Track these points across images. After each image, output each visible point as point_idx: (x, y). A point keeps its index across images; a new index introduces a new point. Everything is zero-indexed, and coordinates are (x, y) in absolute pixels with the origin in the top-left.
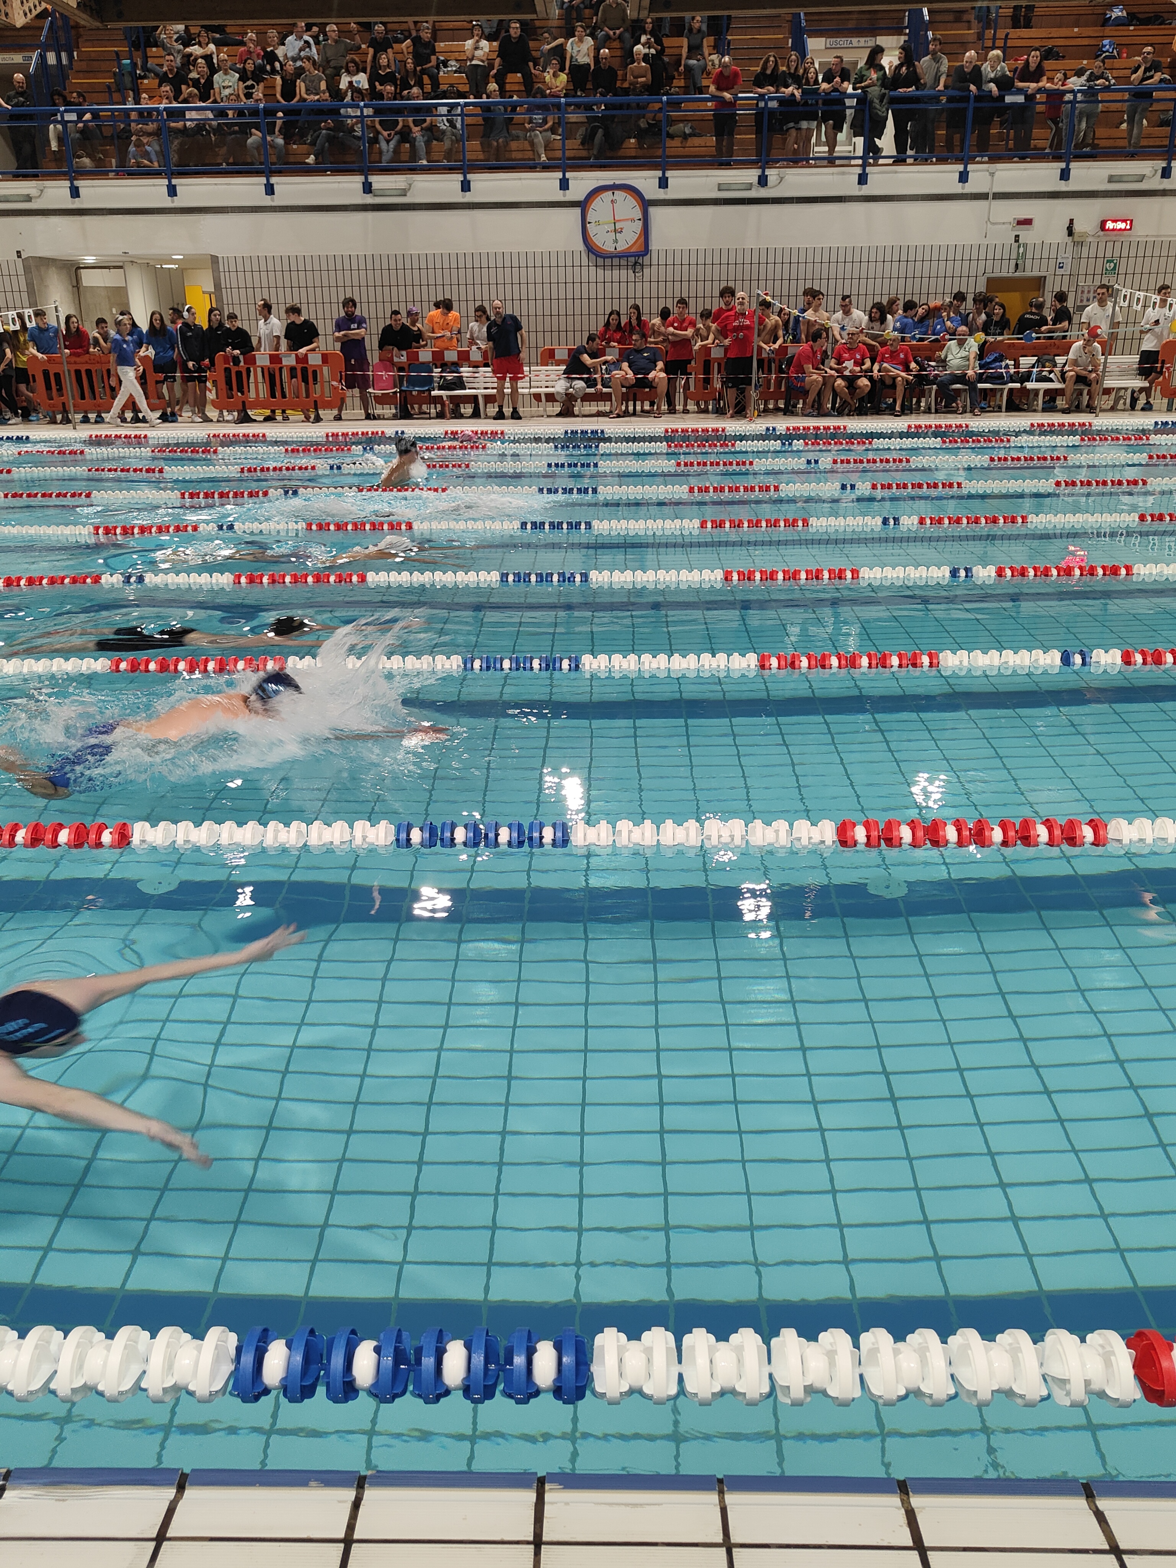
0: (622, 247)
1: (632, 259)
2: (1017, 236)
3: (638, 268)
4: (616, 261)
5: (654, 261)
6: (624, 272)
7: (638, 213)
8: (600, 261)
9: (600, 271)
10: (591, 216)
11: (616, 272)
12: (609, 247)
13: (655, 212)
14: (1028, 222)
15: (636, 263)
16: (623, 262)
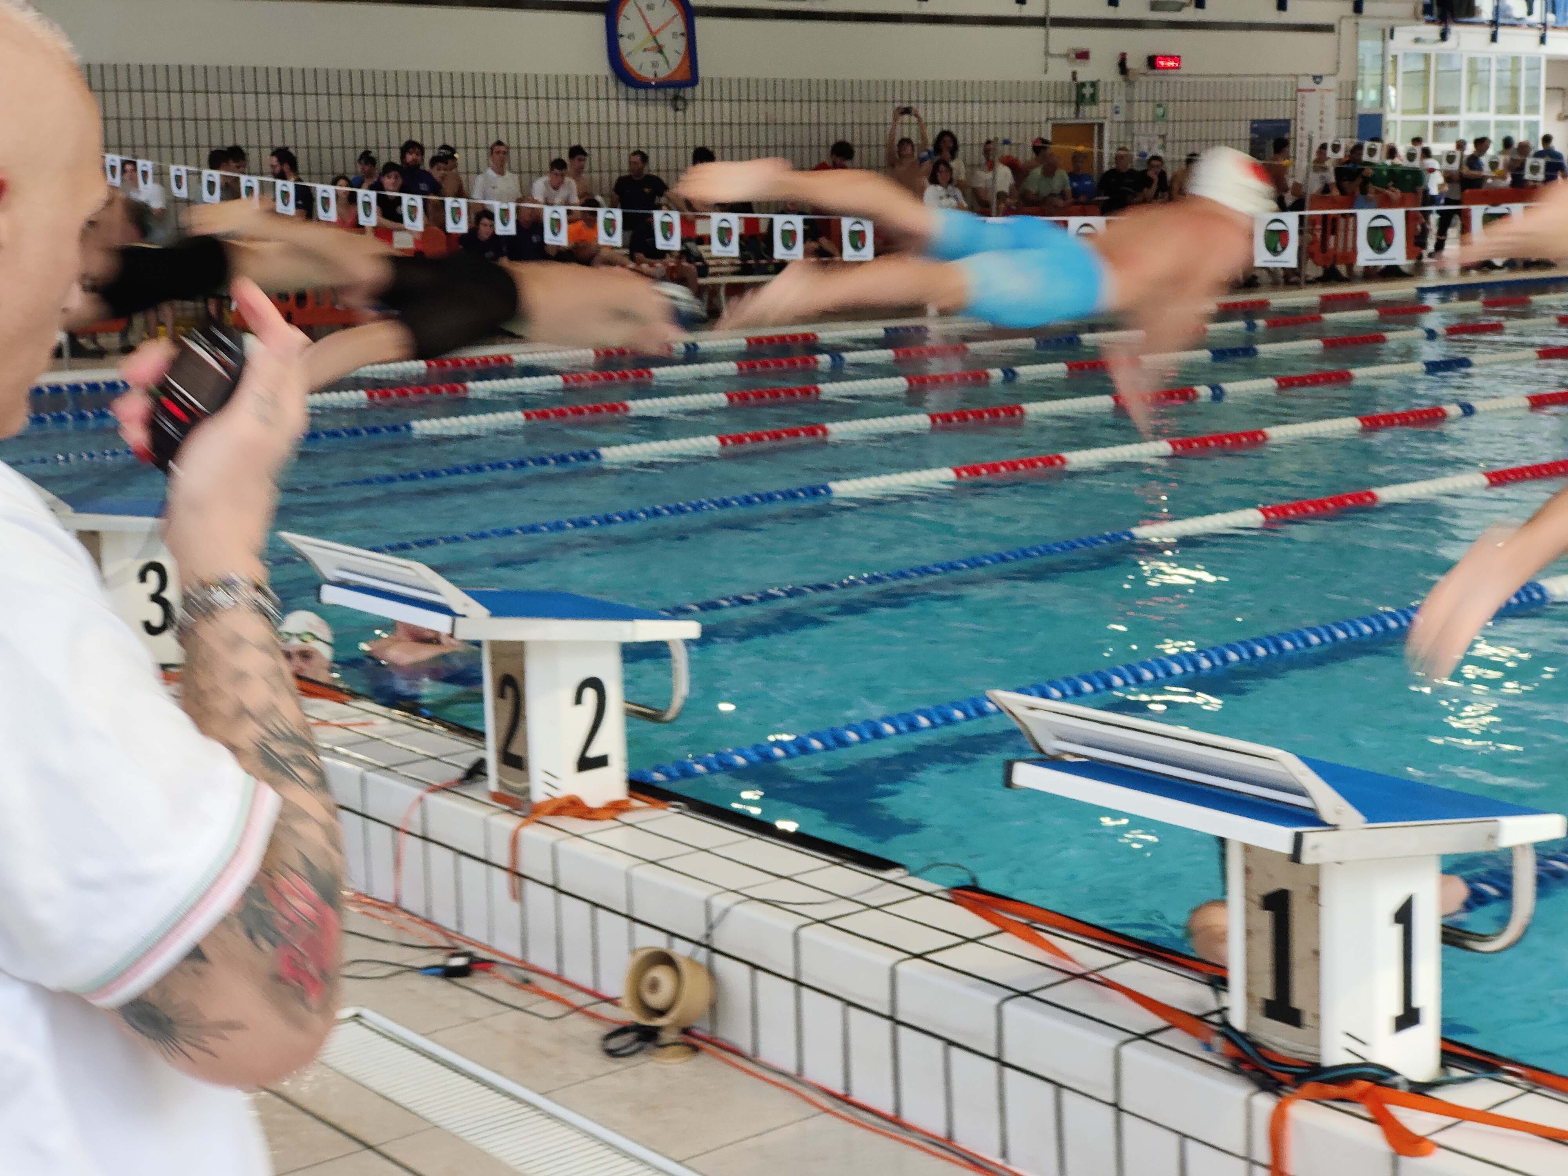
0: (663, 72)
1: (671, 92)
2: (1074, 74)
3: (680, 104)
4: (651, 93)
5: (698, 95)
6: (661, 109)
7: (679, 25)
8: (632, 92)
9: (632, 107)
10: (624, 27)
11: (651, 109)
12: (647, 72)
13: (702, 24)
14: (1083, 55)
15: (676, 98)
16: (660, 95)
